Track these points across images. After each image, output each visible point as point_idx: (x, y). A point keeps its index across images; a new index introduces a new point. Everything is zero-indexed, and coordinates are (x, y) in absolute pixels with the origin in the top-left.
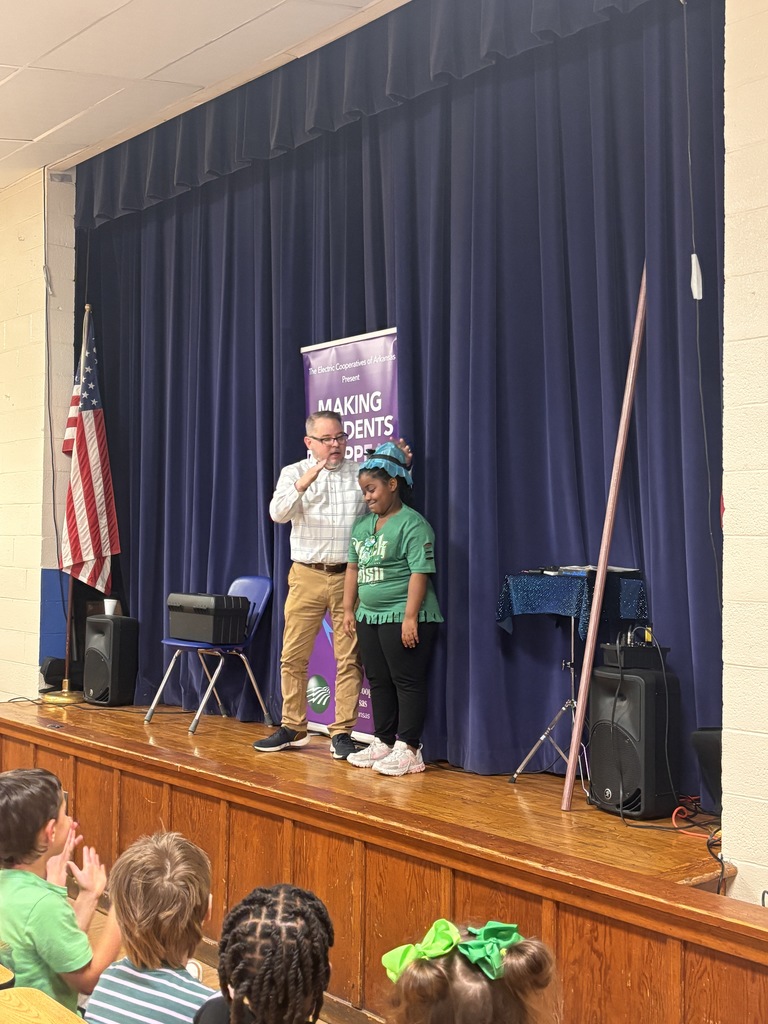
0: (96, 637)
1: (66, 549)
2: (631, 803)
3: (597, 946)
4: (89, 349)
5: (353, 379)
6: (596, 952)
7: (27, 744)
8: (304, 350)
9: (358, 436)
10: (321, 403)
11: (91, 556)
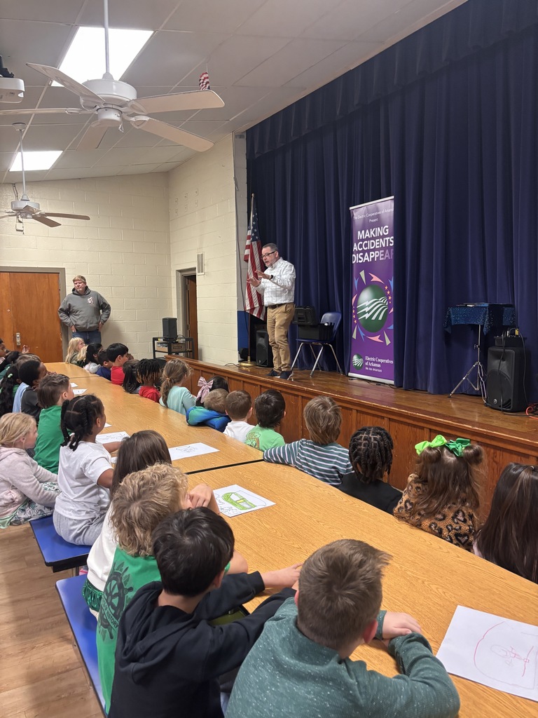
0: (261, 339)
1: (247, 302)
2: (507, 405)
3: (495, 459)
4: (254, 214)
5: (375, 220)
6: (496, 462)
7: (240, 381)
8: (351, 208)
9: (377, 247)
10: (359, 232)
11: (258, 305)
